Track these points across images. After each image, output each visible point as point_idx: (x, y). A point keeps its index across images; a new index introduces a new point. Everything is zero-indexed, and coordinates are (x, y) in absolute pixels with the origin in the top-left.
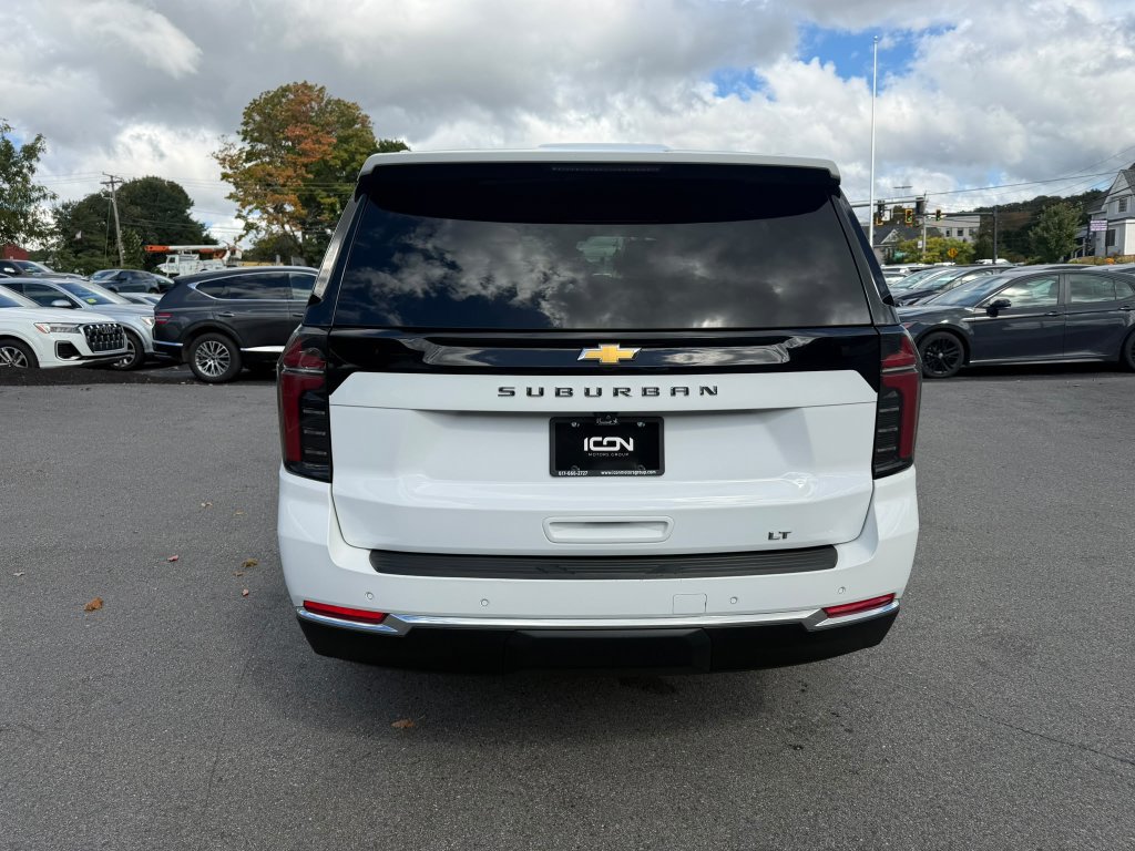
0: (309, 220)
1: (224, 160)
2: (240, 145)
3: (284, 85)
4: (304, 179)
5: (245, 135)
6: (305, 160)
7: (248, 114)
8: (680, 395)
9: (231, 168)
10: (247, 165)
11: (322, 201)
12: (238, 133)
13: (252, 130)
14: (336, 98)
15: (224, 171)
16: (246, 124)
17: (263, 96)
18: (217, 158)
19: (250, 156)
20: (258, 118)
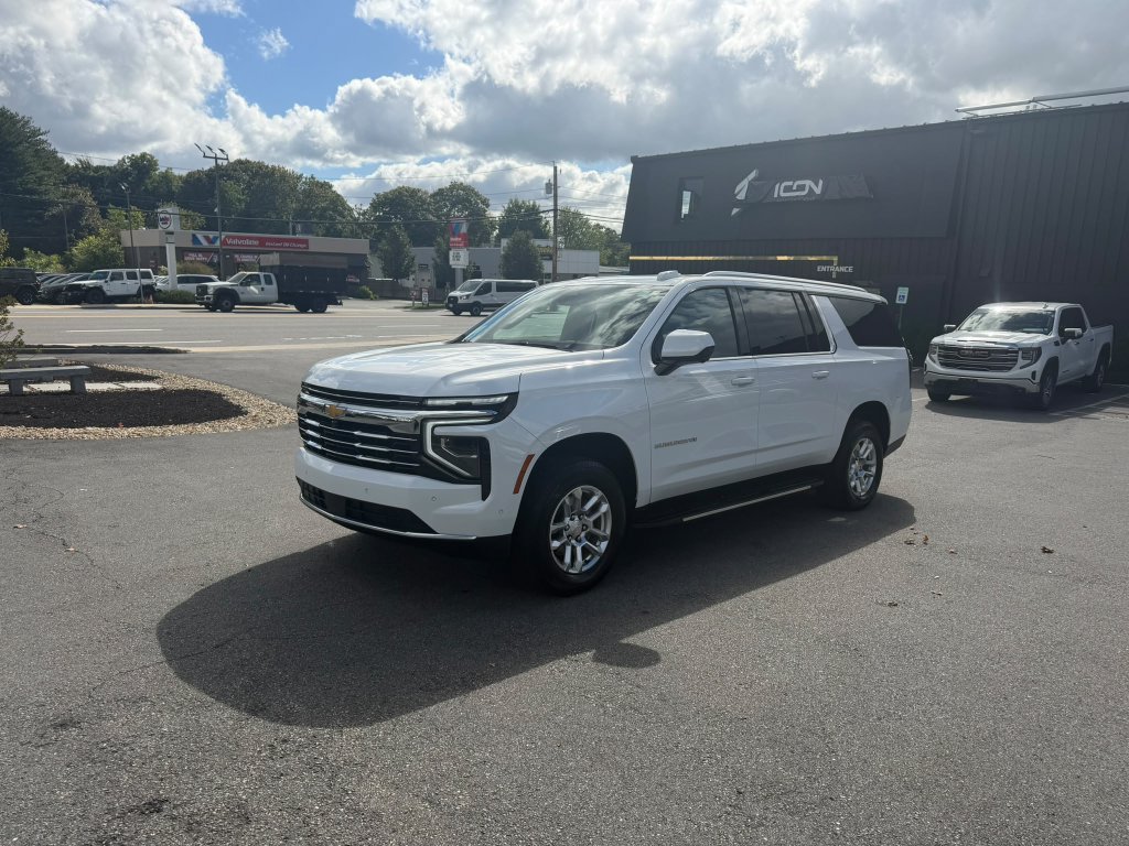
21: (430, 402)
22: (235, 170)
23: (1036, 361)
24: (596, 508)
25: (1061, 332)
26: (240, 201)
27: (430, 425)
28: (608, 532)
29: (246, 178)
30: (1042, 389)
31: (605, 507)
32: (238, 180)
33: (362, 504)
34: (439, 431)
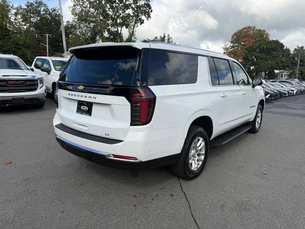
0: (245, 64)
1: (225, 49)
2: (229, 45)
3: (244, 27)
4: (245, 53)
5: (232, 42)
6: (246, 47)
7: (233, 36)
8: (90, 98)
9: (226, 51)
10: (231, 50)
11: (250, 58)
12: (230, 41)
13: (234, 41)
14: (258, 29)
15: (225, 52)
16: (232, 39)
17: (237, 31)
18: (223, 48)
19: (232, 47)
20: (235, 37)
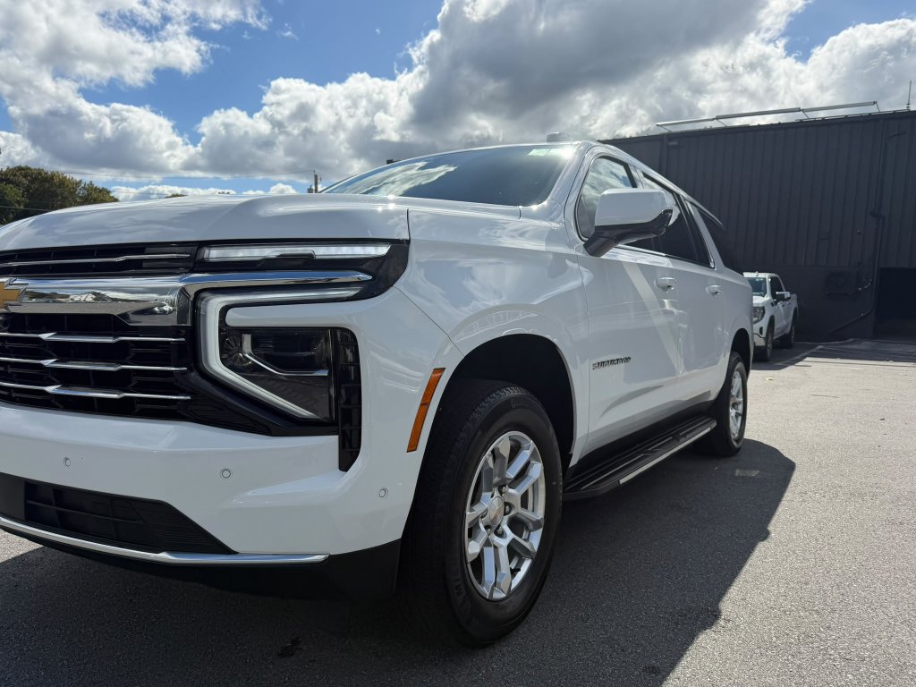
21: (214, 254)
22: (15, 175)
23: (762, 316)
24: (523, 473)
25: (774, 295)
26: (19, 202)
27: (215, 304)
28: (540, 514)
29: (26, 182)
30: (767, 343)
31: (537, 470)
32: (17, 184)
33: (60, 493)
34: (234, 317)
